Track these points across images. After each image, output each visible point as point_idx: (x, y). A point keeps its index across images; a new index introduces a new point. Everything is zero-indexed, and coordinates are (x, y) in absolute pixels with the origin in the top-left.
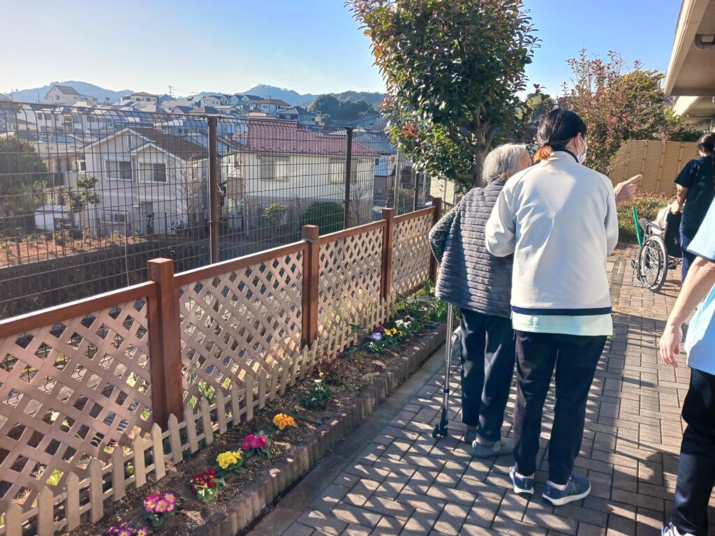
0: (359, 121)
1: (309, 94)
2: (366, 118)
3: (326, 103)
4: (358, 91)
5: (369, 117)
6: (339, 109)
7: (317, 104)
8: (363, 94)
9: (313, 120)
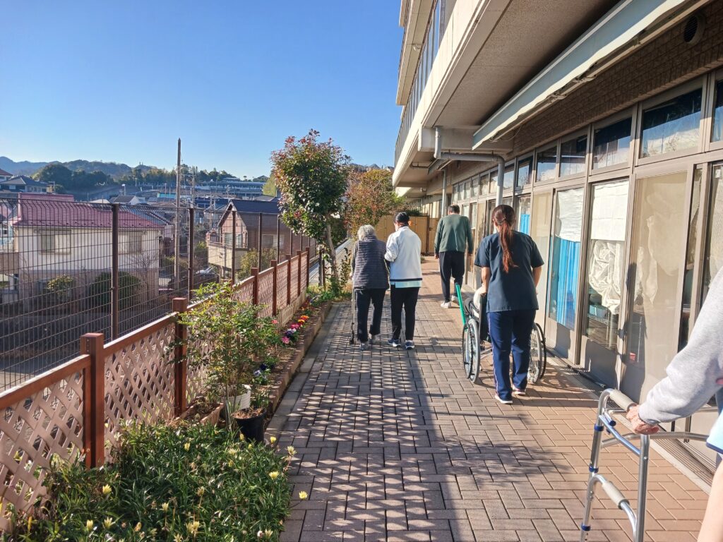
0: (97, 192)
1: (26, 162)
2: (105, 189)
3: (56, 173)
4: (90, 160)
5: (108, 189)
6: (72, 179)
7: (44, 173)
8: (96, 164)
9: (45, 190)
